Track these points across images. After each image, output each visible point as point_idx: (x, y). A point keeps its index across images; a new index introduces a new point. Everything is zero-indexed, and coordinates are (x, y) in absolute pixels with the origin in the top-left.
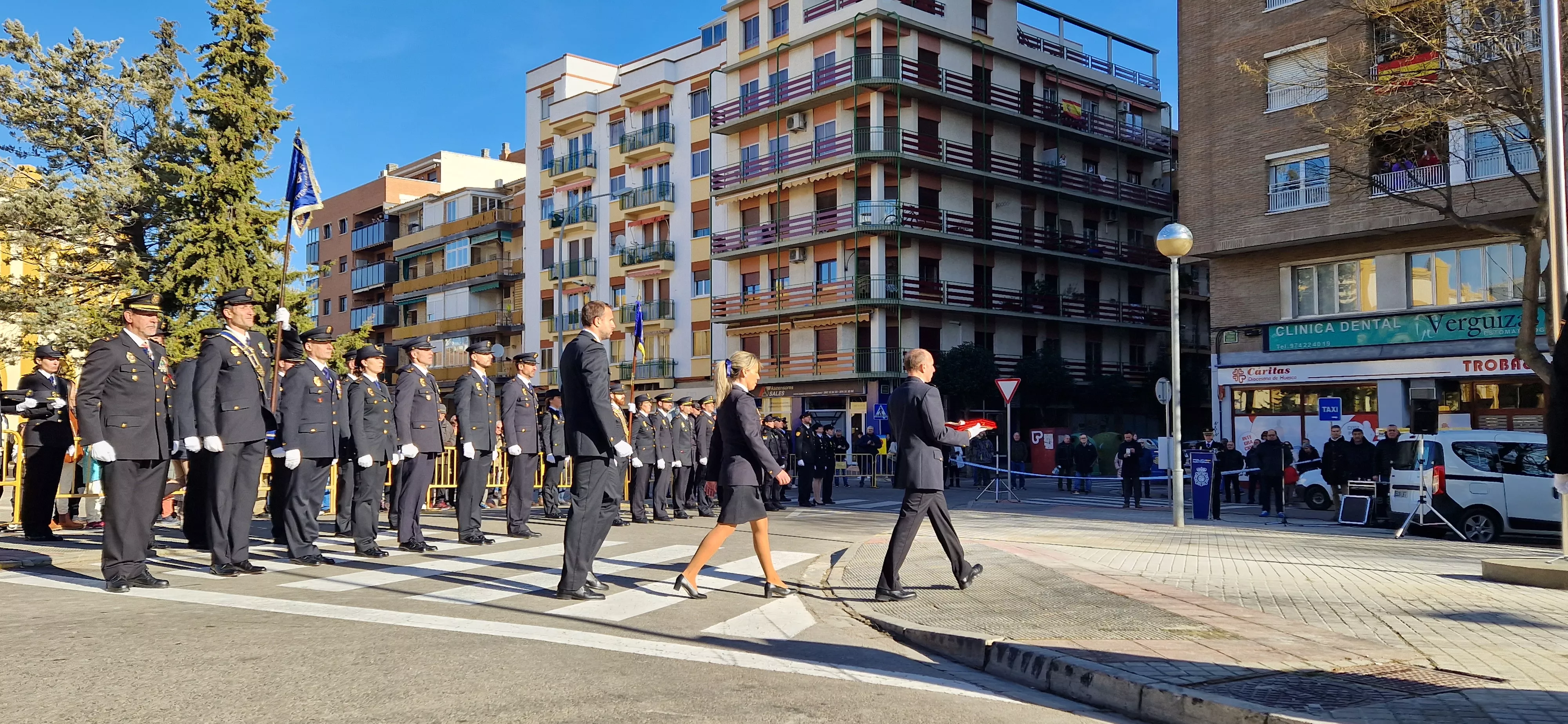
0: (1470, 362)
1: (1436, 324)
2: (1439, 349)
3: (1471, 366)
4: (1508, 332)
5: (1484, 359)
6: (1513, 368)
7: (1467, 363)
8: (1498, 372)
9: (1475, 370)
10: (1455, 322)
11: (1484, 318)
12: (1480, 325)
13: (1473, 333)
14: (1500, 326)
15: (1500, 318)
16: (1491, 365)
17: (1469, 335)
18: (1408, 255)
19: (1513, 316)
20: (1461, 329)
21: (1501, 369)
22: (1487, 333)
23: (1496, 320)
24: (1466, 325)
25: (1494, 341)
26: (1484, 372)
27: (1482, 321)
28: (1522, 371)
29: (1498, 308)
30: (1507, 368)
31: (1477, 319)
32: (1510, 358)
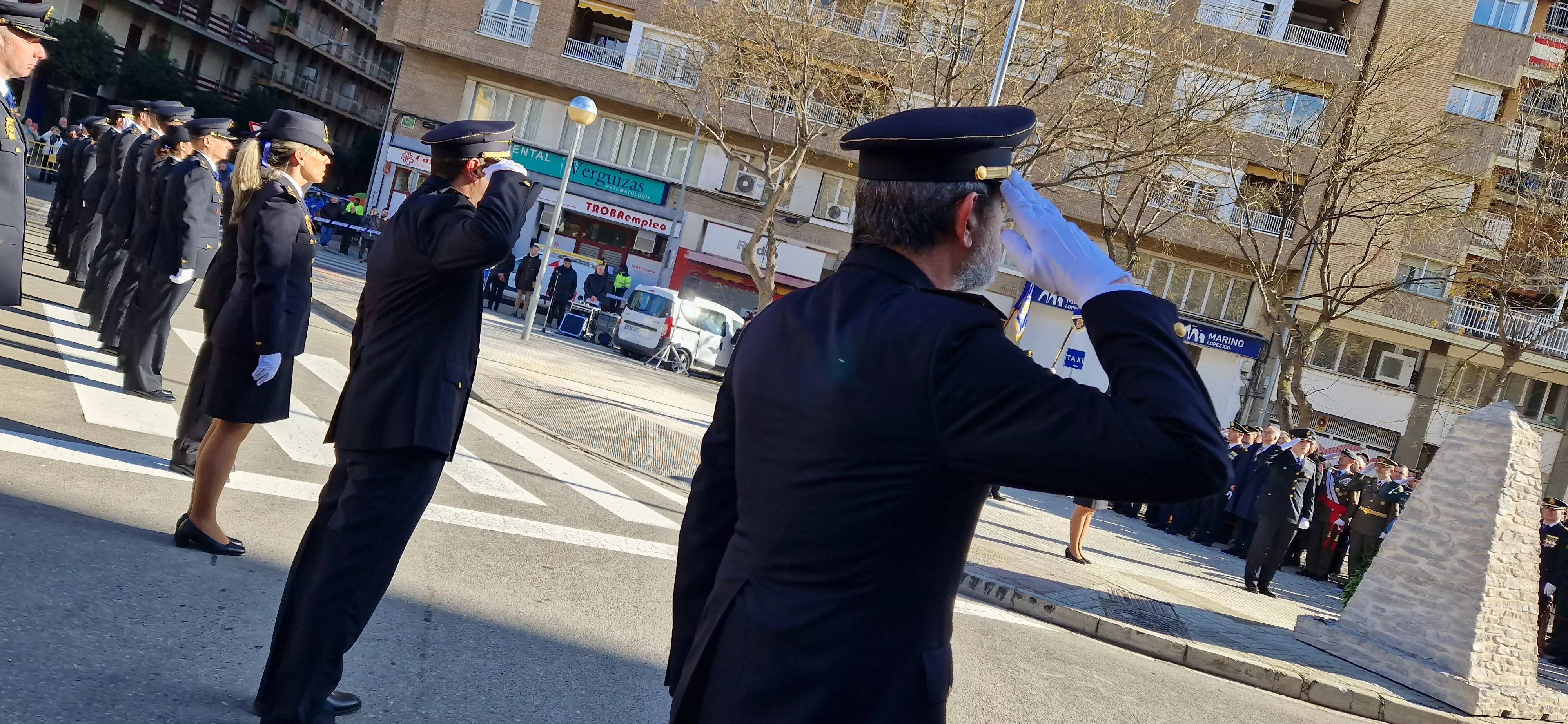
0: (591, 204)
1: (575, 168)
2: (572, 187)
3: (592, 207)
4: (622, 190)
5: (601, 205)
6: (618, 217)
7: (589, 204)
8: (608, 217)
9: (593, 211)
10: (589, 171)
11: (609, 176)
12: (606, 179)
13: (599, 183)
14: (618, 185)
15: (620, 179)
16: (605, 211)
19: (628, 181)
20: (592, 178)
21: (611, 215)
22: (607, 186)
23: (617, 180)
24: (596, 175)
25: (611, 194)
26: (599, 215)
27: (607, 177)
28: (623, 221)
29: (622, 171)
30: (614, 216)
31: (604, 175)
32: (618, 210)
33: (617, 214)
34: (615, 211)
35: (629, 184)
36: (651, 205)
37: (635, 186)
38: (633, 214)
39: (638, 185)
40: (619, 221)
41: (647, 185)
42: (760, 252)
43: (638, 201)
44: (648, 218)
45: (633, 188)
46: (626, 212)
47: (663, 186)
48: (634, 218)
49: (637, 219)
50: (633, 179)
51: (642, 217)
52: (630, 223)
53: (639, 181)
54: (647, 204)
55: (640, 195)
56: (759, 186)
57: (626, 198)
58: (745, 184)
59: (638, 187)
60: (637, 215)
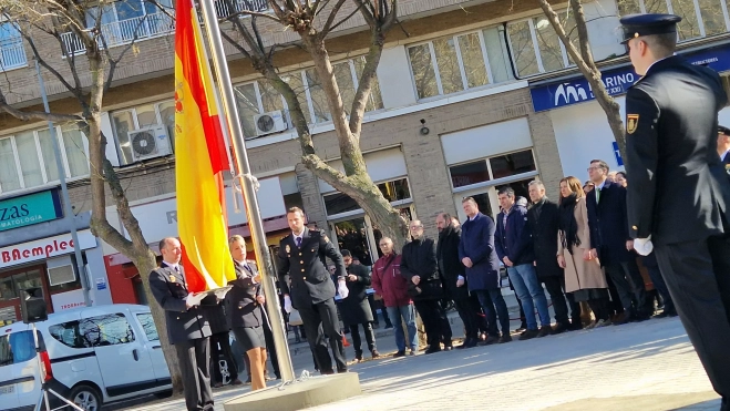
6: (15, 259)
21: (5, 261)
28: (23, 260)
30: (9, 259)
32: (10, 250)
33: (11, 255)
34: (7, 253)
35: (9, 213)
36: (47, 224)
37: (17, 212)
38: (30, 246)
39: (19, 209)
40: (18, 262)
41: (30, 203)
43: (28, 228)
44: (50, 241)
45: (15, 215)
46: (22, 248)
47: (49, 195)
48: (33, 251)
49: (37, 250)
50: (11, 205)
51: (43, 244)
52: (32, 258)
53: (18, 203)
54: (40, 226)
55: (27, 220)
56: (161, 137)
57: (13, 231)
58: (143, 143)
59: (20, 211)
60: (36, 244)
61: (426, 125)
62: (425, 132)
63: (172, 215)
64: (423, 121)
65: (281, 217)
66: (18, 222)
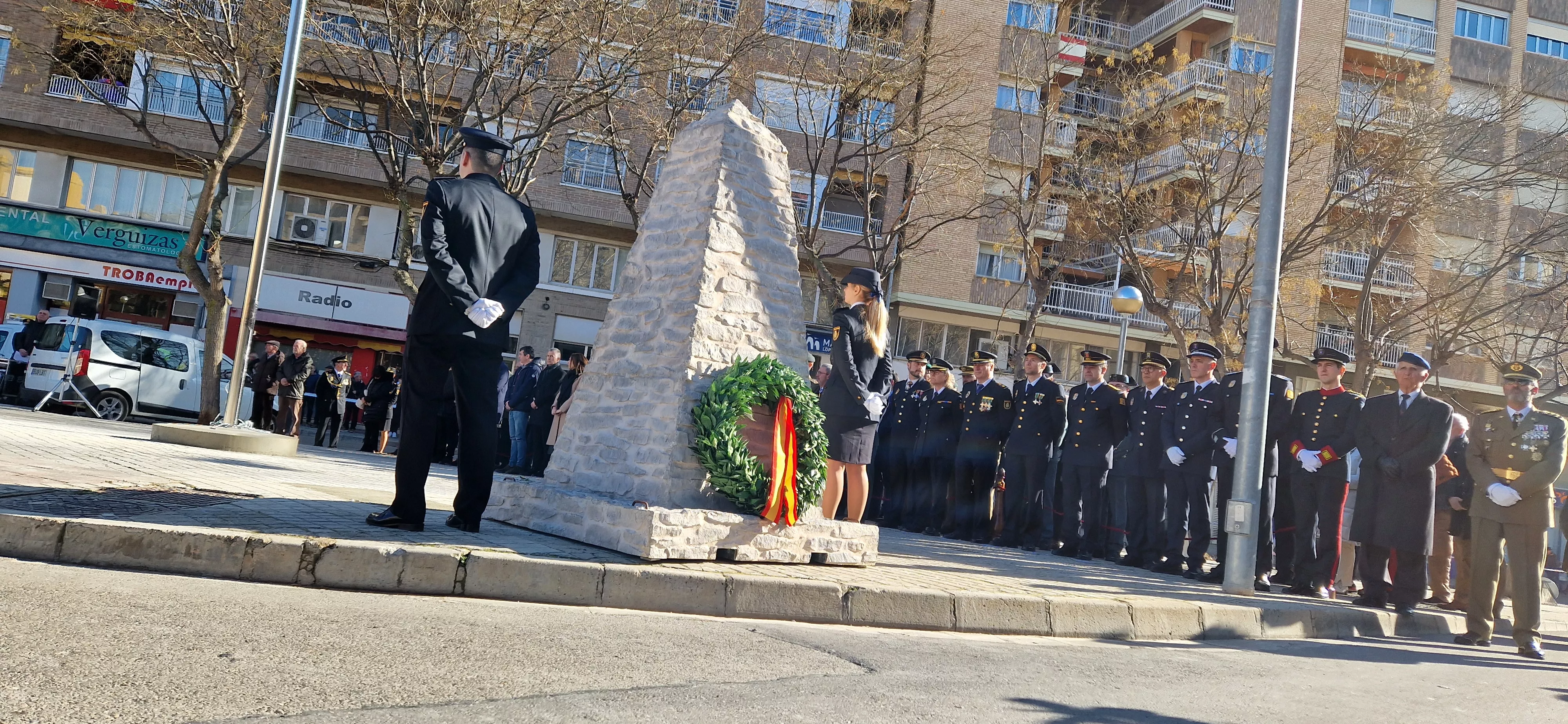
0: (109, 268)
1: (85, 228)
2: (83, 251)
3: (110, 272)
4: (149, 249)
5: (123, 268)
6: (147, 281)
7: (107, 268)
8: (133, 281)
9: (113, 276)
10: (103, 230)
11: (131, 233)
12: (125, 238)
13: (118, 243)
14: (143, 243)
15: (144, 235)
16: (128, 274)
17: (114, 244)
18: (71, 159)
19: (156, 237)
20: (107, 237)
21: (137, 279)
22: (129, 246)
23: (141, 237)
24: (112, 234)
25: (135, 254)
26: (122, 280)
27: (127, 235)
28: (155, 284)
29: (146, 226)
30: (142, 279)
31: (124, 233)
32: (146, 271)
33: (145, 277)
34: (142, 273)
35: (157, 241)
37: (166, 243)
38: (166, 275)
39: (169, 240)
40: (149, 284)
42: (329, 301)
43: (171, 260)
45: (163, 244)
46: (157, 274)
48: (167, 280)
49: (172, 281)
50: (161, 234)
51: (179, 277)
52: (163, 285)
53: (171, 236)
56: (322, 229)
57: (155, 257)
58: (304, 228)
59: (169, 243)
60: (172, 276)
61: (549, 303)
62: (546, 307)
63: (305, 294)
64: (547, 299)
65: (401, 330)
66: (163, 251)
